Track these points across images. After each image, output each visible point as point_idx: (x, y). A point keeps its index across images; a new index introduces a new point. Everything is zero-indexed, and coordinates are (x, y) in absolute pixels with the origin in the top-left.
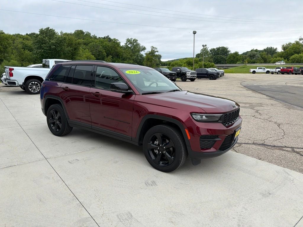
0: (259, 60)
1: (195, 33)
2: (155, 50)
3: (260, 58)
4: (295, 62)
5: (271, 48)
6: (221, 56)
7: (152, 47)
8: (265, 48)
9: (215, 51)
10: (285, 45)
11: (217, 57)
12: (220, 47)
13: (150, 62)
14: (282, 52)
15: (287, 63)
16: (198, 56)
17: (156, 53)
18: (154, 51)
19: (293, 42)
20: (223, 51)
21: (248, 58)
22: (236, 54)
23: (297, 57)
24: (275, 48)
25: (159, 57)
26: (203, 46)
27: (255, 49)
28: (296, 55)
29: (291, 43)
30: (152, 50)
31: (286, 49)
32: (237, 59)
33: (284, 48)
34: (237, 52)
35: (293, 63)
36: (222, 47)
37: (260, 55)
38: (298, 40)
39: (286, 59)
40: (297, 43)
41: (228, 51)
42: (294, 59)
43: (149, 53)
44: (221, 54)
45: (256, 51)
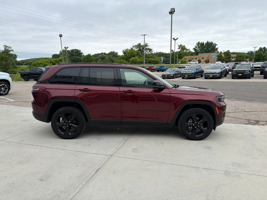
0: (108, 61)
1: (61, 36)
2: (10, 49)
3: (109, 60)
4: (133, 63)
5: (114, 52)
6: (77, 57)
7: (5, 46)
8: (110, 52)
9: (70, 52)
10: (124, 50)
11: (74, 58)
12: (73, 49)
13: (5, 61)
14: (123, 55)
15: (128, 64)
16: (55, 56)
17: (11, 52)
18: (8, 50)
19: (129, 48)
20: (77, 53)
21: (100, 60)
22: (89, 55)
23: (133, 59)
24: (116, 52)
25: (15, 56)
26: (65, 48)
27: (104, 52)
28: (133, 58)
29: (128, 49)
30: (5, 49)
31: (126, 53)
32: (91, 60)
33: (125, 52)
34: (90, 54)
35: (132, 64)
36: (75, 49)
37: (108, 57)
38: (132, 47)
39: (127, 61)
40: (132, 49)
41: (81, 53)
42: (132, 61)
43: (2, 52)
44: (76, 55)
45: (105, 54)
